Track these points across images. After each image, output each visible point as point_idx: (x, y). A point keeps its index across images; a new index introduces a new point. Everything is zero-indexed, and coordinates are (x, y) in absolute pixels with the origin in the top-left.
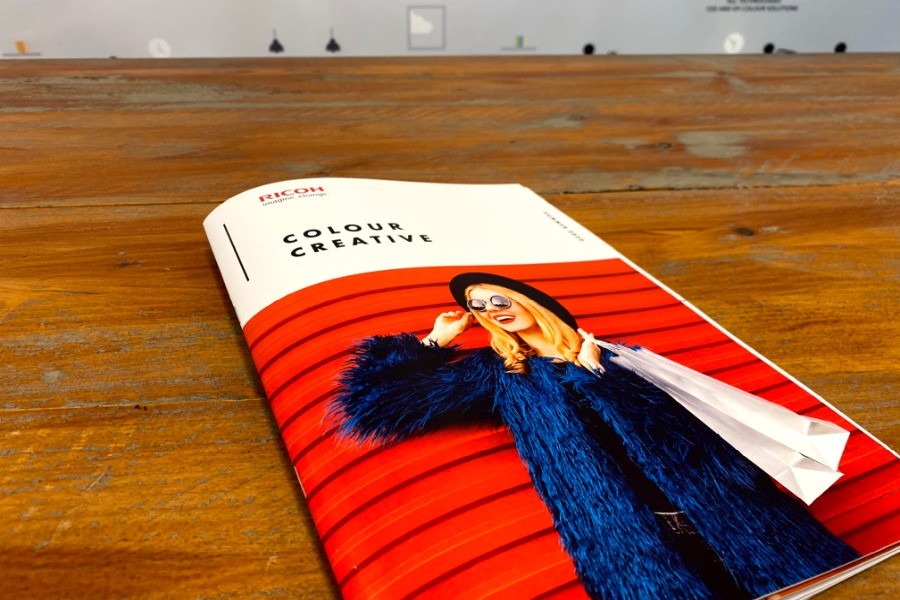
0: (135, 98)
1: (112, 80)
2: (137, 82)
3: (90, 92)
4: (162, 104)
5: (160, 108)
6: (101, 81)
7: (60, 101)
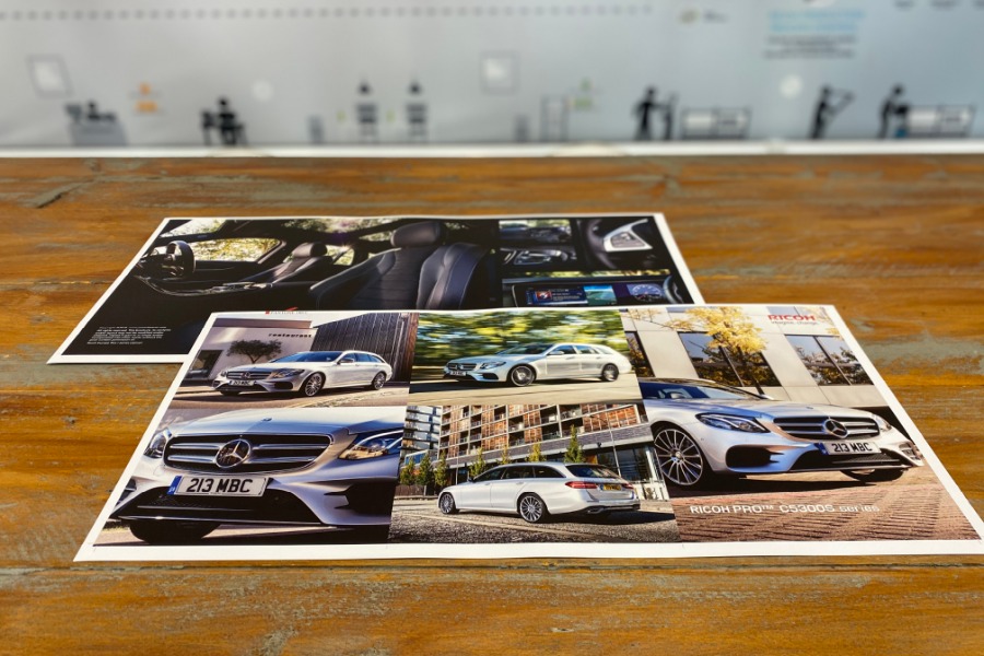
0: (258, 196)
1: (242, 179)
2: (259, 181)
3: (230, 190)
4: (277, 201)
5: (275, 205)
6: (236, 180)
7: (211, 198)
